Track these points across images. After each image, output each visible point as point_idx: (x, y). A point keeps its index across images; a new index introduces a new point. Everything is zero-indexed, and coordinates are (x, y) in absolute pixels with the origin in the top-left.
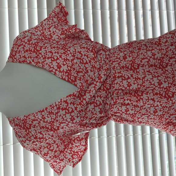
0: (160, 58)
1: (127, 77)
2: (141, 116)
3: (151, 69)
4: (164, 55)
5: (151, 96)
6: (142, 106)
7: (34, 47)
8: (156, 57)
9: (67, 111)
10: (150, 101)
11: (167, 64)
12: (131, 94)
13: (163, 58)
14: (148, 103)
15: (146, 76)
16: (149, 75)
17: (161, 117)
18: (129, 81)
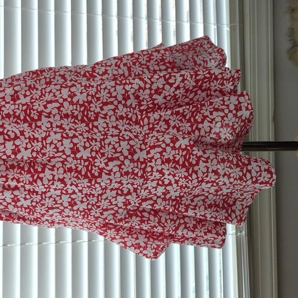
0: (84, 102)
1: (12, 136)
2: (47, 211)
3: (65, 122)
4: (93, 97)
5: (59, 174)
6: (45, 193)
8: (75, 100)
10: (56, 183)
11: (97, 114)
12: (23, 168)
13: (90, 103)
14: (54, 187)
15: (49, 135)
16: (55, 133)
17: (86, 213)
18: (17, 142)
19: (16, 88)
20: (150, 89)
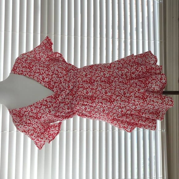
0: (108, 77)
1: (86, 88)
2: (95, 113)
3: (102, 83)
4: (111, 75)
5: (101, 100)
6: (95, 107)
7: (29, 65)
8: (105, 76)
9: (47, 107)
10: (99, 103)
11: (113, 81)
12: (89, 98)
13: (110, 77)
14: (99, 105)
15: (98, 88)
16: (100, 87)
17: (108, 114)
18: (87, 90)
19: (87, 72)
20: (131, 72)
